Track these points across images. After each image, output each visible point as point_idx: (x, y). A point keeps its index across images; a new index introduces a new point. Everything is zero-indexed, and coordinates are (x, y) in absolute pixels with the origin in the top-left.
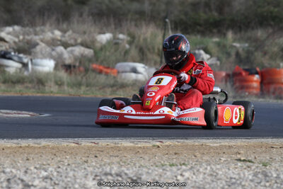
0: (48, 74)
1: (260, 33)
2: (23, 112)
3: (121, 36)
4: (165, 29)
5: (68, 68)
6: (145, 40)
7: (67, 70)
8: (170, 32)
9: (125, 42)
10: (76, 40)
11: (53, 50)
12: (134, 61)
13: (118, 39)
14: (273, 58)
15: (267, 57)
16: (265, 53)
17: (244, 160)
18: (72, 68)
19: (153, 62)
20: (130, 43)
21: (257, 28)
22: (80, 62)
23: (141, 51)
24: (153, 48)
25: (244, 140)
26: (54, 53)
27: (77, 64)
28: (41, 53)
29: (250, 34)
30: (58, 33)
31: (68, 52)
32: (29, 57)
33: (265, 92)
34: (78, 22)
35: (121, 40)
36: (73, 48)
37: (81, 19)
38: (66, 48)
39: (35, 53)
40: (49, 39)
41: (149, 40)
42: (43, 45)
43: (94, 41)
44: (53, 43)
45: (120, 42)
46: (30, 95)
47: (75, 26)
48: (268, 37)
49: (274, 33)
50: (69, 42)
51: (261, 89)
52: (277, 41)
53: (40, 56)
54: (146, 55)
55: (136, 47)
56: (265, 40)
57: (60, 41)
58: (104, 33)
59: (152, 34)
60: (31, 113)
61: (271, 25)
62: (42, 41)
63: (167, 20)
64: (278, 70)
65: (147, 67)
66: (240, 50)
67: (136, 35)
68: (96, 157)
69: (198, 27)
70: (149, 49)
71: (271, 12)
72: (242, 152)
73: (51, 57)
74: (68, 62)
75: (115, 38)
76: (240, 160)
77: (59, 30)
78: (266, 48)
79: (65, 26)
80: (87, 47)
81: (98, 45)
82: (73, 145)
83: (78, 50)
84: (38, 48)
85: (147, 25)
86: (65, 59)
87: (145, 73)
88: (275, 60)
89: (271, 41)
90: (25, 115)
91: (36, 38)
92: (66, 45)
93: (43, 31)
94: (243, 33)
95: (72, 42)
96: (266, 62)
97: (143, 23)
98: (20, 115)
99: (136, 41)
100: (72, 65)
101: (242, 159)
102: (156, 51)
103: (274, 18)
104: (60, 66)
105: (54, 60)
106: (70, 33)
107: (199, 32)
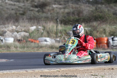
0: (11, 44)
1: (95, 24)
2: (3, 59)
3: (40, 27)
4: (57, 24)
5: (19, 41)
6: (49, 28)
7: (19, 42)
8: (59, 24)
9: (41, 29)
10: (22, 30)
11: (13, 34)
12: (45, 37)
13: (39, 28)
14: (101, 33)
15: (98, 33)
16: (98, 32)
17: (94, 75)
18: (21, 41)
19: (53, 37)
20: (44, 30)
21: (94, 22)
22: (24, 38)
23: (48, 33)
24: (53, 31)
25: (93, 67)
26: (13, 35)
27: (23, 39)
28: (8, 35)
29: (91, 24)
30: (14, 27)
31: (19, 35)
32: (3, 37)
33: (98, 47)
34: (22, 22)
35: (40, 29)
36: (21, 33)
37: (23, 21)
38: (18, 33)
39: (5, 35)
40: (11, 29)
41: (51, 28)
42: (9, 32)
43: (29, 30)
44: (12, 31)
45: (39, 29)
46: (5, 52)
47: (21, 24)
48: (98, 25)
49: (100, 23)
50: (19, 30)
51: (97, 46)
52: (102, 26)
53: (7, 36)
54: (50, 34)
55: (46, 31)
56: (97, 26)
57: (15, 30)
58: (33, 26)
59: (52, 26)
60: (6, 60)
61: (99, 20)
62: (8, 30)
63: (58, 20)
64: (103, 38)
65: (51, 39)
66: (88, 31)
67: (46, 27)
68: (35, 76)
69: (70, 22)
70: (51, 32)
71: (99, 15)
72: (93, 72)
73: (12, 37)
74: (19, 38)
75: (37, 28)
76: (92, 75)
77: (15, 26)
78: (98, 29)
79: (17, 24)
80: (26, 32)
81: (31, 31)
82: (25, 72)
83: (23, 34)
84: (7, 33)
85: (50, 22)
86: (18, 37)
87: (50, 42)
88: (102, 34)
89: (100, 26)
90: (4, 60)
91: (6, 30)
92: (18, 32)
93: (8, 27)
94: (88, 24)
95: (20, 30)
96: (98, 35)
97: (48, 21)
98: (2, 61)
99: (46, 29)
100: (21, 39)
101: (93, 74)
102: (54, 32)
103: (100, 17)
104: (16, 40)
105: (13, 38)
106: (19, 27)
107: (70, 24)
